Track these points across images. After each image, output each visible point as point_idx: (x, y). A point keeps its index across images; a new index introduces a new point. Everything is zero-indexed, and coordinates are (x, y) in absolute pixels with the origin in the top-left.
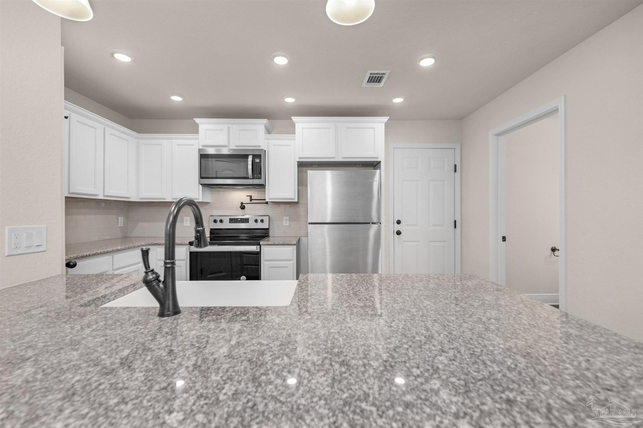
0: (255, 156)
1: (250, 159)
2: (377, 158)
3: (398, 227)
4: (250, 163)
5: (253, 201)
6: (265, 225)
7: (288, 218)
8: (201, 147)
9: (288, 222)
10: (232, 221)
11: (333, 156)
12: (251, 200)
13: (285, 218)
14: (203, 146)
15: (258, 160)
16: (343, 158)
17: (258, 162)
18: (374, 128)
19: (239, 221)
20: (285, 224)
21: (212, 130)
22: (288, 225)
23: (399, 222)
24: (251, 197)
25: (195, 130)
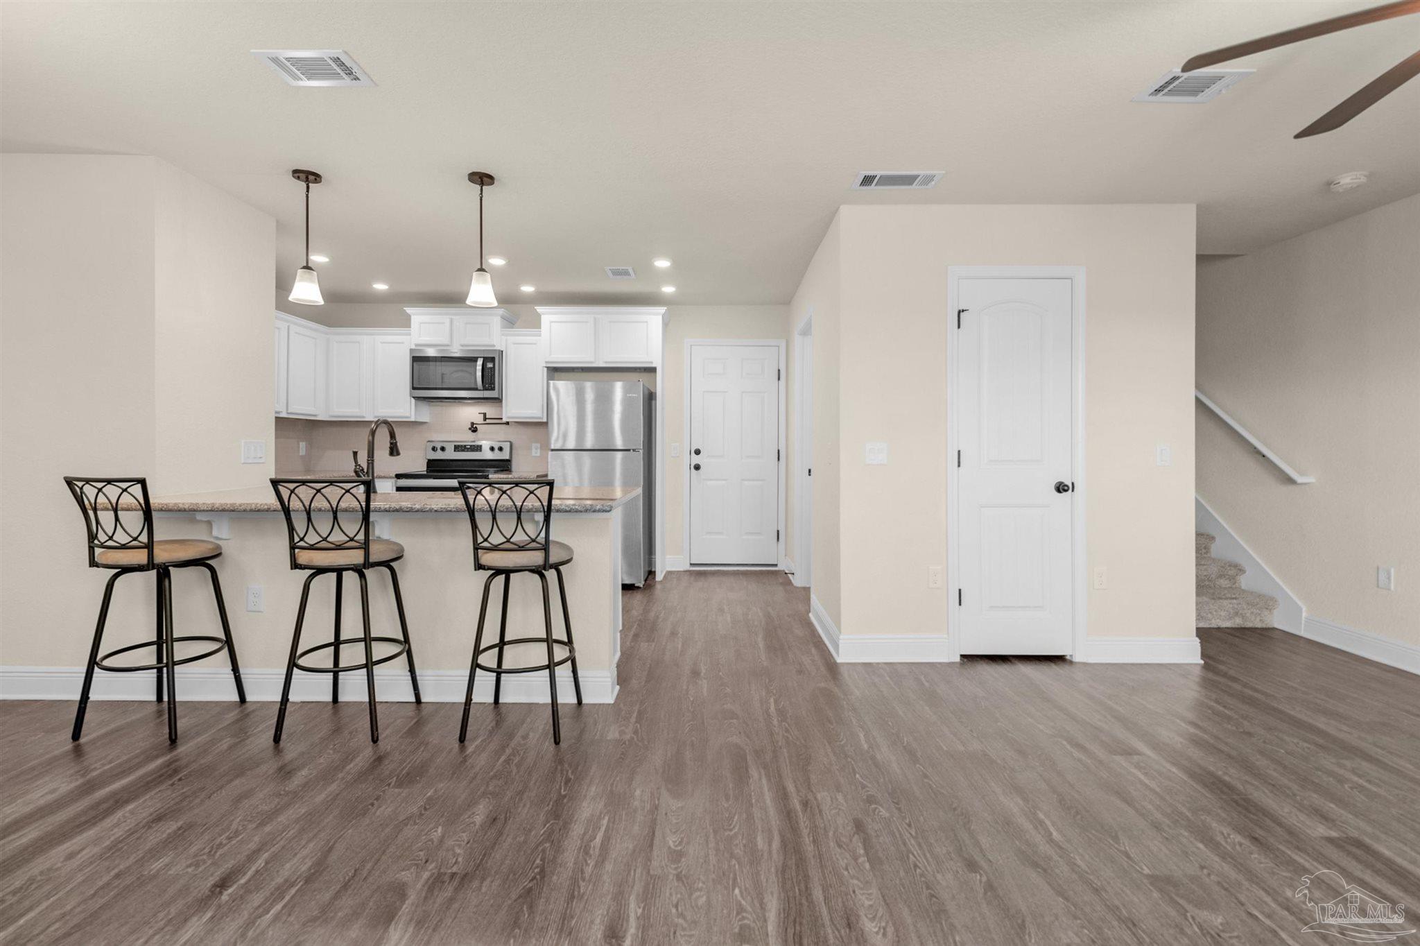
0: (486, 360)
1: (480, 362)
2: (652, 363)
3: (696, 459)
4: (479, 368)
5: (488, 421)
6: (505, 455)
7: (539, 445)
8: (413, 347)
9: (539, 451)
10: (457, 448)
11: (592, 360)
12: (485, 419)
13: (534, 445)
14: (416, 345)
15: (490, 365)
16: (606, 362)
17: (491, 368)
18: (647, 322)
19: (468, 449)
20: (534, 454)
21: (429, 323)
22: (538, 454)
23: (698, 452)
24: (485, 414)
25: (406, 322)
